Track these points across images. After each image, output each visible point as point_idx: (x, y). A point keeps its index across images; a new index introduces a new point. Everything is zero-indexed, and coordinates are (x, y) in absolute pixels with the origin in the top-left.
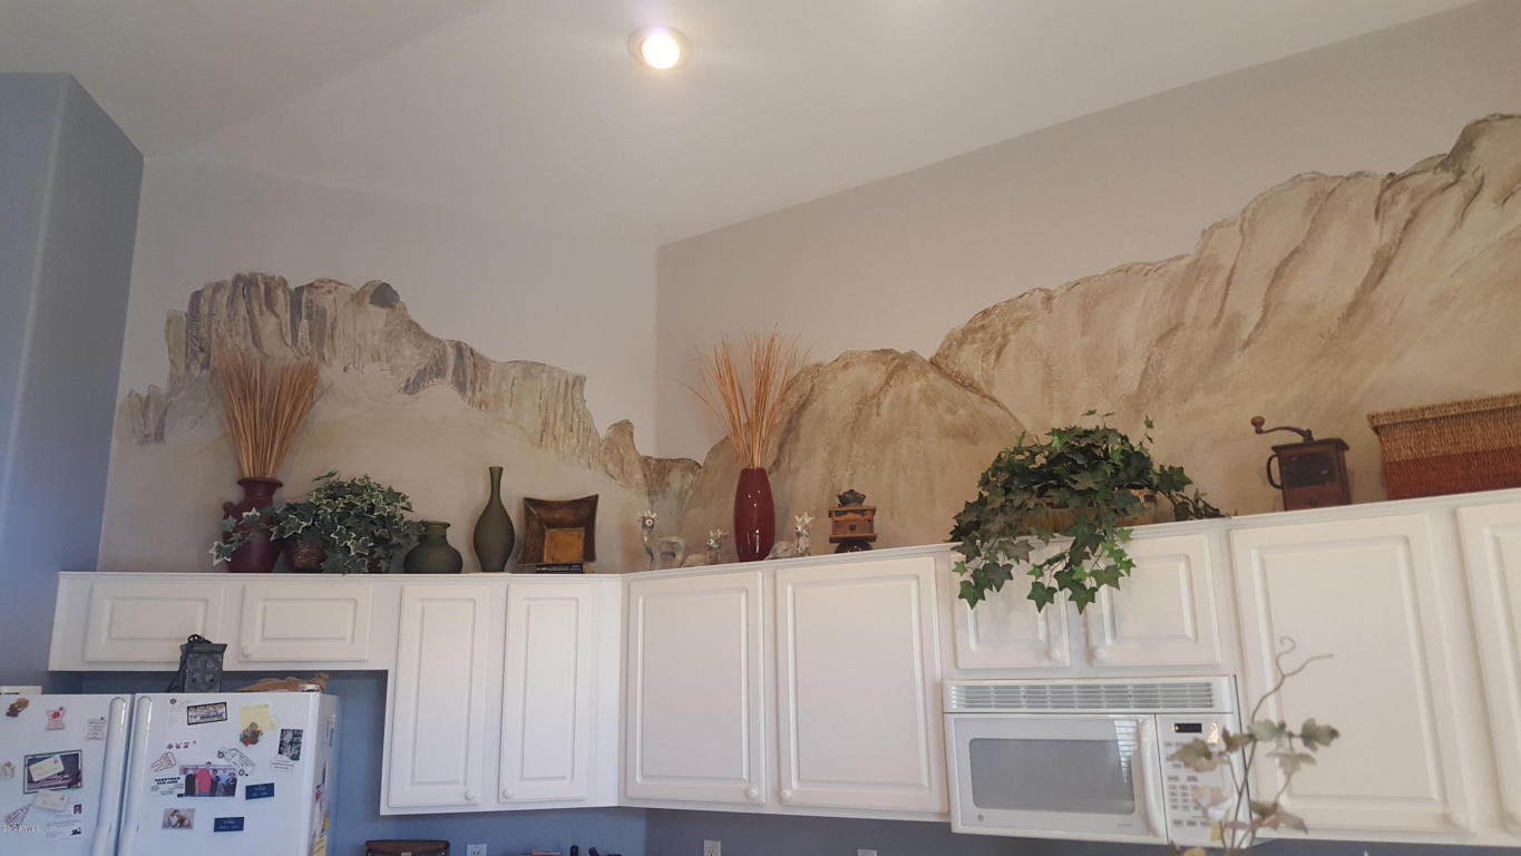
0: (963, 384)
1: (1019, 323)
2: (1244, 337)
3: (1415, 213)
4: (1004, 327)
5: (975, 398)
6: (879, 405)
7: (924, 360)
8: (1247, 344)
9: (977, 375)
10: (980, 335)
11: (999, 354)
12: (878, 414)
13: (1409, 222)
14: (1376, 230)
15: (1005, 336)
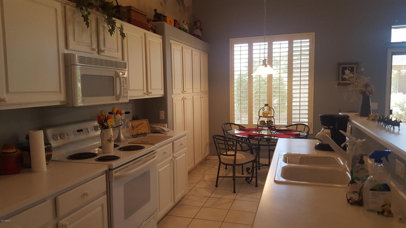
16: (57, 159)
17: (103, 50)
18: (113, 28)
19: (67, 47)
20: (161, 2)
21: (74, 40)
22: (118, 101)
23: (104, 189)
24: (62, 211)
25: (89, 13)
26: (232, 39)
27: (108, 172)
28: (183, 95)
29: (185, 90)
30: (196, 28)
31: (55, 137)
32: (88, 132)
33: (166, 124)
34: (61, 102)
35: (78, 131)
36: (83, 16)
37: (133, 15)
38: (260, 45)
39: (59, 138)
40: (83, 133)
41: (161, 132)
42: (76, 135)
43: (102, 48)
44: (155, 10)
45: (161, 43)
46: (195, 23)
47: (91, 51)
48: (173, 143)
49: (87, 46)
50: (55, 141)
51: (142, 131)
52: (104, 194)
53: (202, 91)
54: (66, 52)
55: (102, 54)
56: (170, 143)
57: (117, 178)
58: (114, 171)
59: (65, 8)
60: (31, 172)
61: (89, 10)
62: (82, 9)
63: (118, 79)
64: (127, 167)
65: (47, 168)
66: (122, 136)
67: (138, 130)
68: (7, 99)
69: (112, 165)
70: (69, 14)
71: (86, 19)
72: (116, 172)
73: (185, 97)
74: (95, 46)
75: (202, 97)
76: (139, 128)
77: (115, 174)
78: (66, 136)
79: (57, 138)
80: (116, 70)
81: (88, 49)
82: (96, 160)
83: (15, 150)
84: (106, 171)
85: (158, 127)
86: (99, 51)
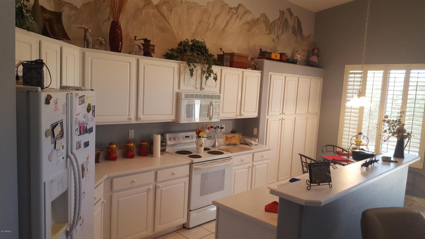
0: (162, 16)
1: (176, 6)
2: (210, 28)
3: (232, 16)
4: (173, 5)
5: (165, 20)
6: (141, 12)
7: (154, 4)
8: (210, 30)
9: (166, 15)
10: (167, 4)
11: (171, 11)
12: (141, 15)
13: (231, 17)
14: (228, 16)
15: (172, 7)
16: (170, 152)
17: (204, 88)
18: (210, 75)
19: (179, 88)
20: (274, 39)
21: (184, 84)
22: (211, 120)
23: (188, 174)
24: (159, 179)
25: (195, 67)
26: (348, 65)
27: (191, 164)
28: (282, 116)
29: (284, 112)
30: (312, 55)
31: (170, 139)
32: (193, 138)
33: (257, 139)
34: (173, 120)
35: (186, 137)
36: (190, 70)
37: (236, 59)
38: (374, 73)
39: (172, 140)
40: (189, 138)
41: (249, 145)
42: (184, 139)
43: (203, 86)
44: (261, 50)
45: (259, 77)
46: (313, 50)
47: (195, 89)
48: (253, 154)
49: (193, 86)
50: (170, 141)
51: (233, 141)
52: (187, 176)
53: (310, 112)
54: (178, 91)
55: (203, 90)
56: (250, 153)
57: (195, 169)
58: (194, 164)
59: (180, 65)
60: (153, 156)
61: (196, 64)
62: (189, 65)
63: (212, 106)
64: (205, 164)
65: (160, 156)
66: (217, 144)
67: (231, 141)
68: (142, 118)
69: (193, 161)
70: (182, 69)
71: (192, 71)
72: (195, 165)
73: (283, 118)
74: (198, 86)
75: (309, 118)
76: (231, 139)
77: (194, 166)
78: (177, 139)
79: (171, 139)
80: (211, 101)
81: (193, 88)
82: (188, 156)
83: (147, 144)
84: (190, 163)
85: (248, 140)
86: (201, 88)
